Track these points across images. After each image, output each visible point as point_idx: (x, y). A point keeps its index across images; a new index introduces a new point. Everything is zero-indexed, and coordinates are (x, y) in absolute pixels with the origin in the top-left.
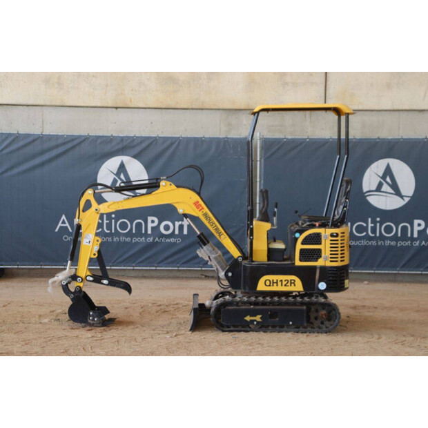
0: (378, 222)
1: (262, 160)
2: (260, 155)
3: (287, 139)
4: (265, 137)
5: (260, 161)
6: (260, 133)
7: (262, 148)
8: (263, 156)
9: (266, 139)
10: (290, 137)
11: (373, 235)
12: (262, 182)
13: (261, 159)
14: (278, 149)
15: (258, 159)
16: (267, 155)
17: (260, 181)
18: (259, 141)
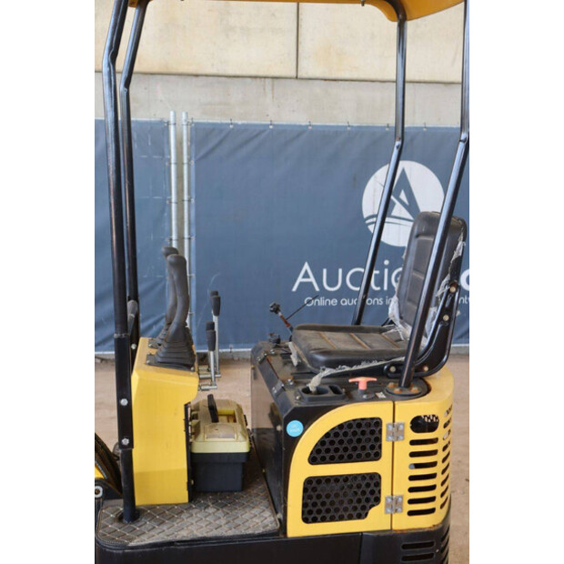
0: (387, 267)
1: (193, 162)
2: (189, 154)
3: (236, 125)
4: (195, 121)
5: (189, 165)
6: (187, 113)
7: (191, 140)
8: (193, 155)
9: (197, 124)
10: (240, 122)
11: (378, 289)
12: (193, 200)
13: (189, 160)
14: (220, 143)
15: (185, 161)
16: (202, 153)
17: (189, 201)
18: (185, 127)
